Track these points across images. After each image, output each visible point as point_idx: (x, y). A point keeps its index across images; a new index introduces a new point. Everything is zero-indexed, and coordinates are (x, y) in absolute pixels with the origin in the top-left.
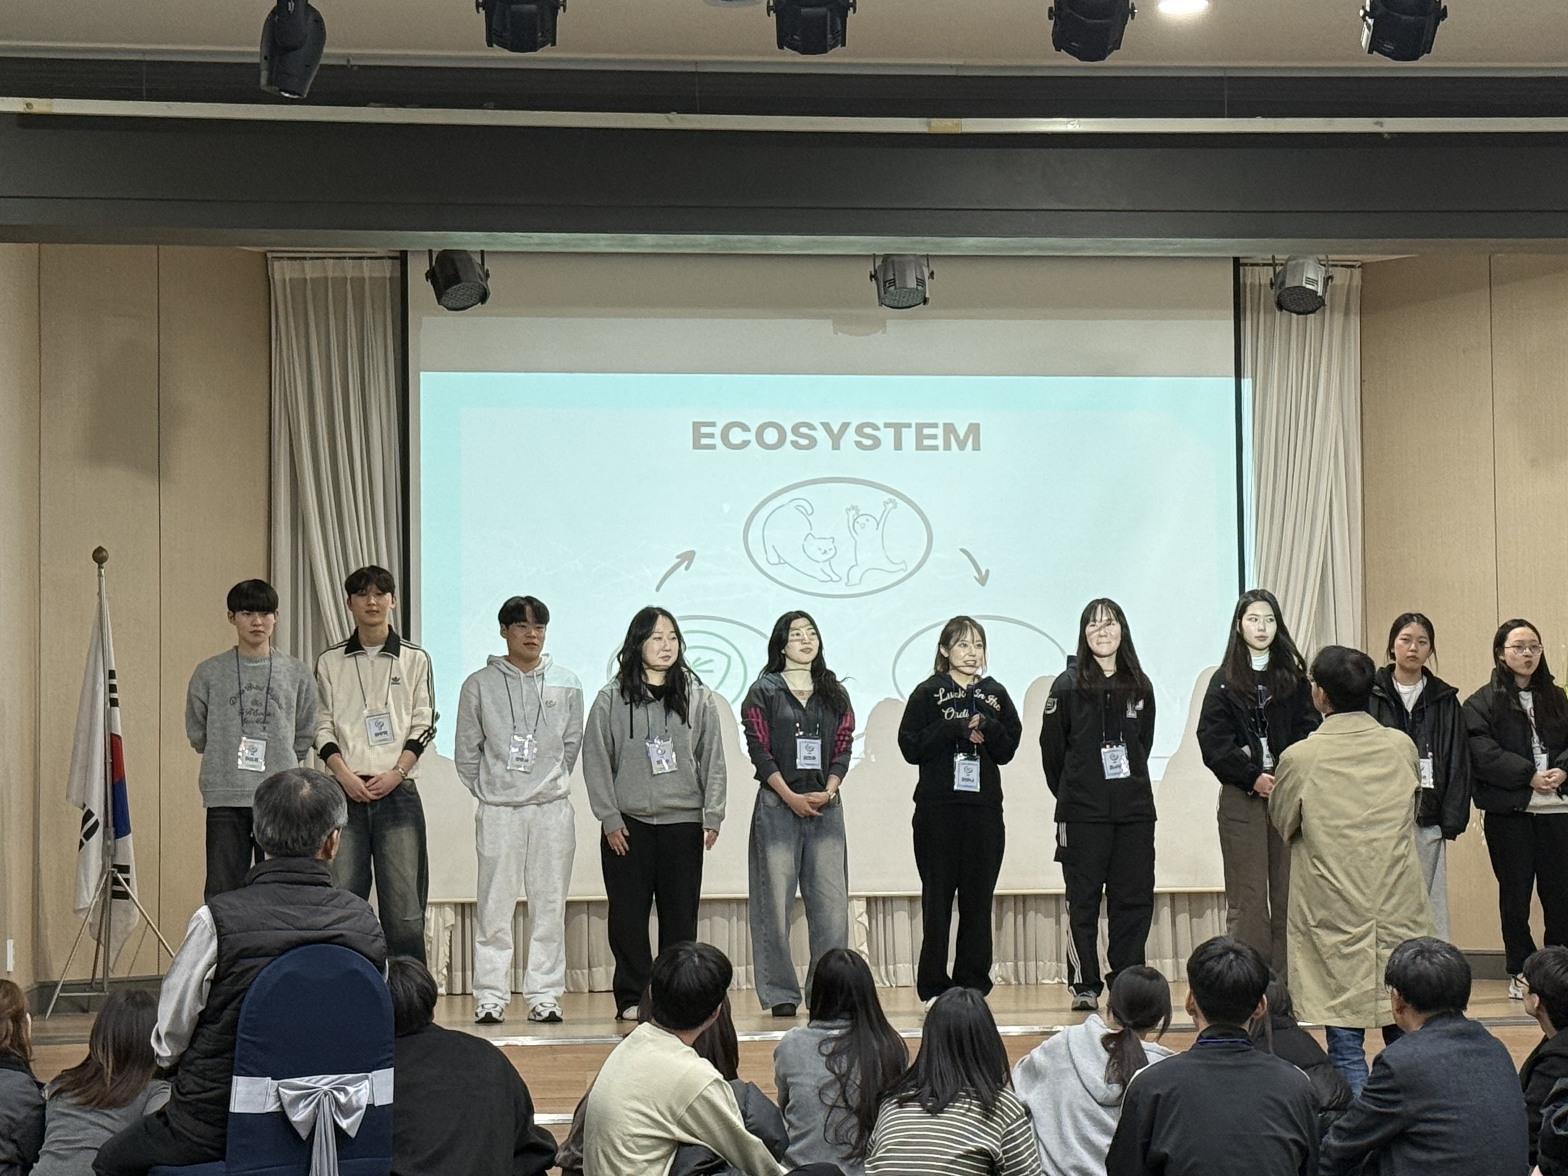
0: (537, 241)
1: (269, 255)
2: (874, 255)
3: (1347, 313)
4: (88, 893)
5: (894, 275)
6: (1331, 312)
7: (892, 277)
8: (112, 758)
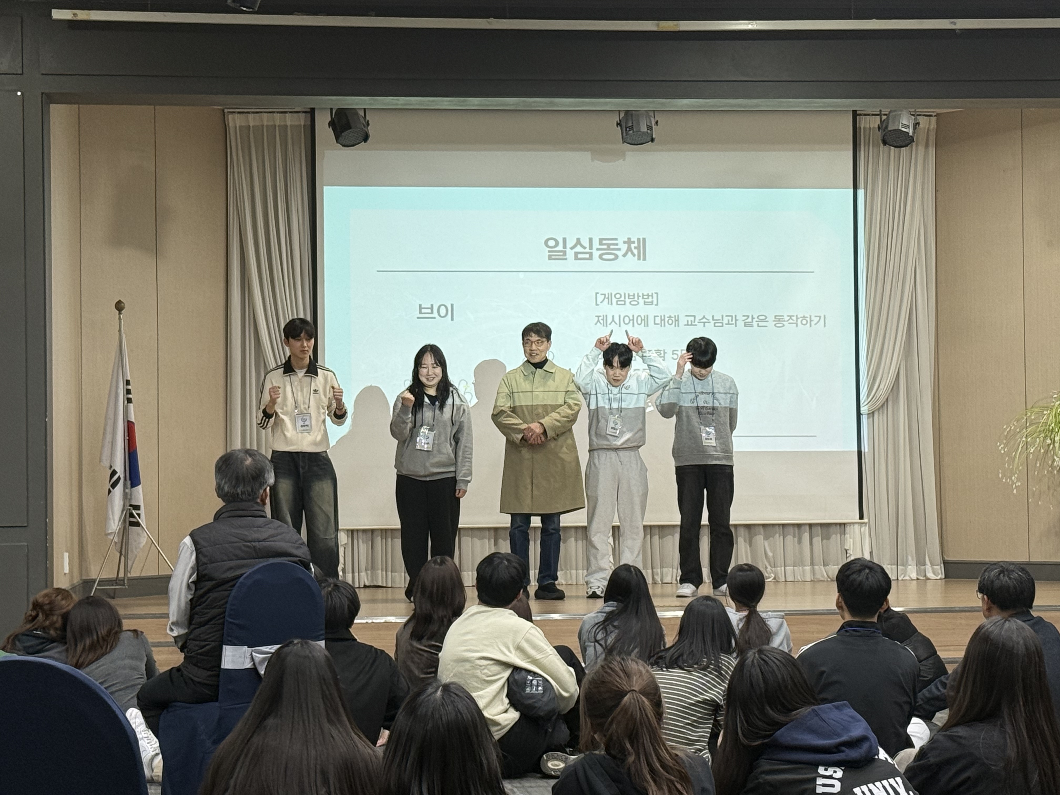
0: (402, 102)
1: (226, 111)
2: (619, 111)
3: (927, 146)
4: (114, 523)
5: (632, 123)
6: (917, 145)
7: (630, 124)
8: (128, 436)
